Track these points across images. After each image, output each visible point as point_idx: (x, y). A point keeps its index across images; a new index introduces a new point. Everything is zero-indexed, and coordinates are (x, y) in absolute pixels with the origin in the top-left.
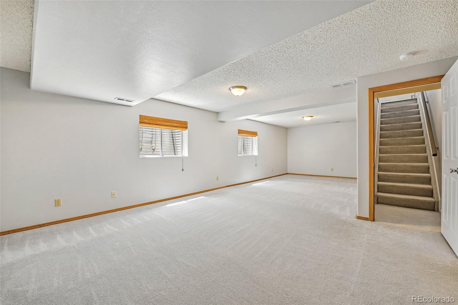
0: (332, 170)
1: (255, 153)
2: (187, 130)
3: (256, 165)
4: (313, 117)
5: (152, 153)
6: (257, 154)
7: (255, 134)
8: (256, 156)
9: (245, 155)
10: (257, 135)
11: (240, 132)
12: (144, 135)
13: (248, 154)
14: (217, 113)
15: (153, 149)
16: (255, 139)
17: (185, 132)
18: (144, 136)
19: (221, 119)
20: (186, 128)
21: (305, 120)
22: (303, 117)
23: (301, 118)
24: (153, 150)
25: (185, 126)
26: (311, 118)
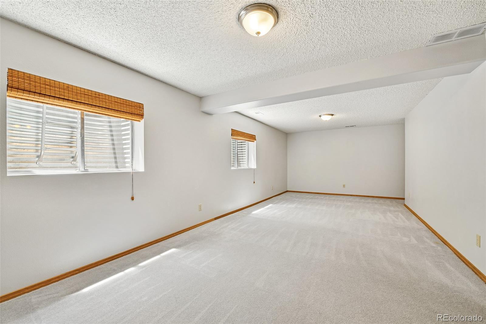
0: (344, 186)
1: (253, 165)
2: (143, 121)
3: (254, 182)
4: (333, 116)
5: (70, 164)
6: (255, 167)
7: (252, 138)
8: (254, 169)
9: (239, 168)
10: (256, 140)
11: (235, 133)
12: (46, 127)
13: (243, 166)
14: (200, 98)
15: (73, 157)
16: (252, 145)
17: (139, 125)
18: (46, 130)
19: (207, 109)
20: (142, 116)
21: (322, 119)
22: (320, 116)
23: (317, 116)
24: (72, 159)
25: (138, 112)
26: (331, 116)
